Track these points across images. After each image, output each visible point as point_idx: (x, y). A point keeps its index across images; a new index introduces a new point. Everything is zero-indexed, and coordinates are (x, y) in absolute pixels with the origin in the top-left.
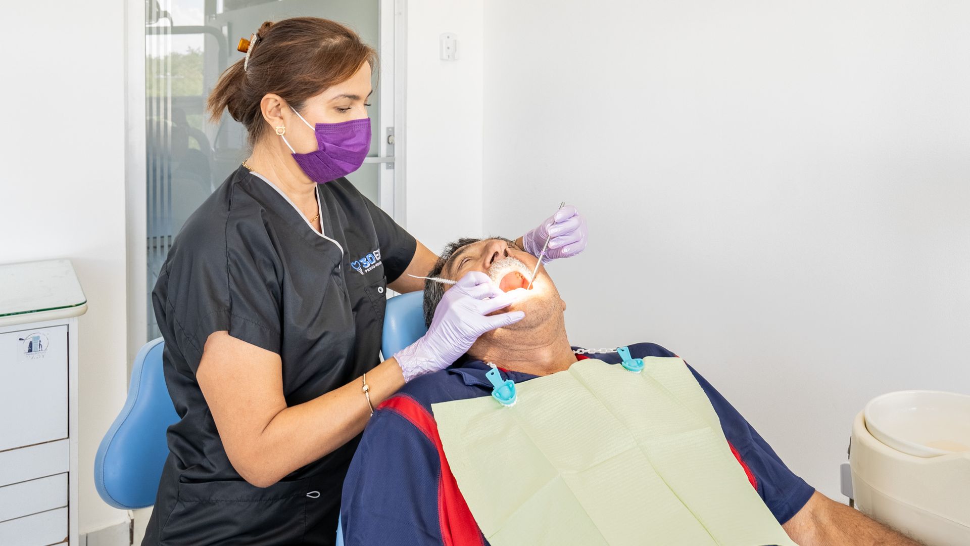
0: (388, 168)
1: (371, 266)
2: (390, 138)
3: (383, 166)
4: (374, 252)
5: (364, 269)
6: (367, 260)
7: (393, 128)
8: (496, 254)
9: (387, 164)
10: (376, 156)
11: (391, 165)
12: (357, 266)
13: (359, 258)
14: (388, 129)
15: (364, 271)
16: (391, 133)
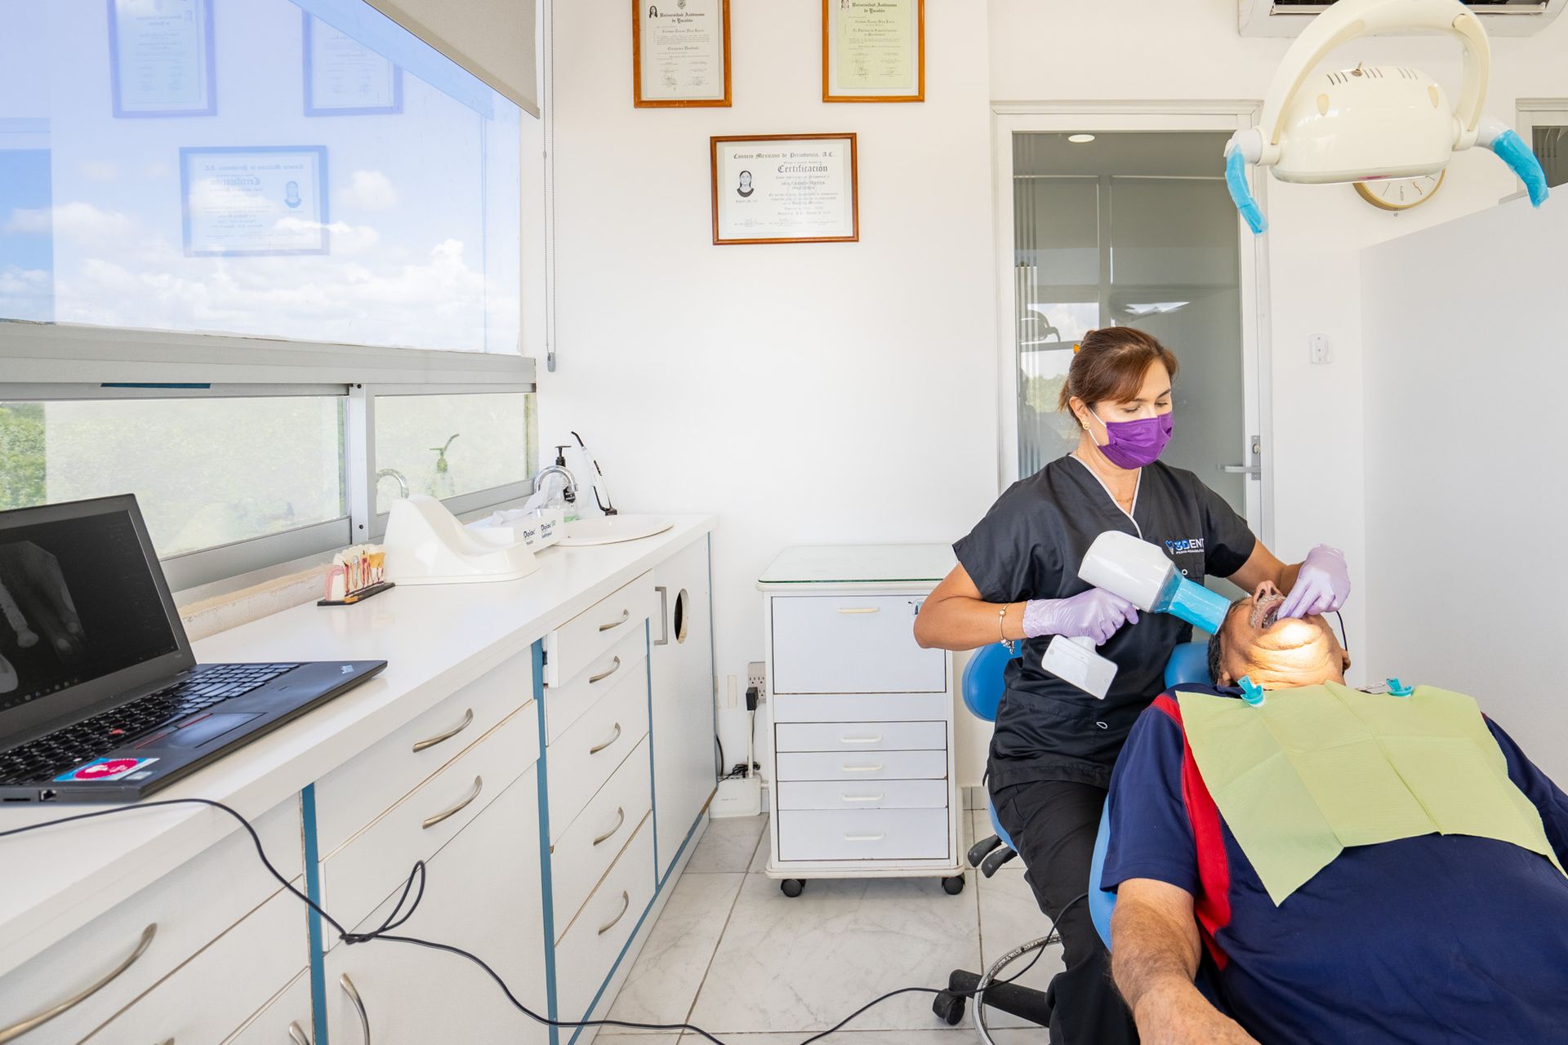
0: (1253, 479)
1: (1183, 550)
2: (1255, 447)
3: (1248, 476)
4: (1190, 541)
5: (1175, 550)
6: (1181, 544)
7: (1259, 437)
8: (1263, 591)
9: (1253, 474)
10: (1242, 465)
11: (1257, 475)
12: (1171, 545)
13: (1175, 540)
14: (1253, 437)
15: (1175, 552)
16: (1256, 442)
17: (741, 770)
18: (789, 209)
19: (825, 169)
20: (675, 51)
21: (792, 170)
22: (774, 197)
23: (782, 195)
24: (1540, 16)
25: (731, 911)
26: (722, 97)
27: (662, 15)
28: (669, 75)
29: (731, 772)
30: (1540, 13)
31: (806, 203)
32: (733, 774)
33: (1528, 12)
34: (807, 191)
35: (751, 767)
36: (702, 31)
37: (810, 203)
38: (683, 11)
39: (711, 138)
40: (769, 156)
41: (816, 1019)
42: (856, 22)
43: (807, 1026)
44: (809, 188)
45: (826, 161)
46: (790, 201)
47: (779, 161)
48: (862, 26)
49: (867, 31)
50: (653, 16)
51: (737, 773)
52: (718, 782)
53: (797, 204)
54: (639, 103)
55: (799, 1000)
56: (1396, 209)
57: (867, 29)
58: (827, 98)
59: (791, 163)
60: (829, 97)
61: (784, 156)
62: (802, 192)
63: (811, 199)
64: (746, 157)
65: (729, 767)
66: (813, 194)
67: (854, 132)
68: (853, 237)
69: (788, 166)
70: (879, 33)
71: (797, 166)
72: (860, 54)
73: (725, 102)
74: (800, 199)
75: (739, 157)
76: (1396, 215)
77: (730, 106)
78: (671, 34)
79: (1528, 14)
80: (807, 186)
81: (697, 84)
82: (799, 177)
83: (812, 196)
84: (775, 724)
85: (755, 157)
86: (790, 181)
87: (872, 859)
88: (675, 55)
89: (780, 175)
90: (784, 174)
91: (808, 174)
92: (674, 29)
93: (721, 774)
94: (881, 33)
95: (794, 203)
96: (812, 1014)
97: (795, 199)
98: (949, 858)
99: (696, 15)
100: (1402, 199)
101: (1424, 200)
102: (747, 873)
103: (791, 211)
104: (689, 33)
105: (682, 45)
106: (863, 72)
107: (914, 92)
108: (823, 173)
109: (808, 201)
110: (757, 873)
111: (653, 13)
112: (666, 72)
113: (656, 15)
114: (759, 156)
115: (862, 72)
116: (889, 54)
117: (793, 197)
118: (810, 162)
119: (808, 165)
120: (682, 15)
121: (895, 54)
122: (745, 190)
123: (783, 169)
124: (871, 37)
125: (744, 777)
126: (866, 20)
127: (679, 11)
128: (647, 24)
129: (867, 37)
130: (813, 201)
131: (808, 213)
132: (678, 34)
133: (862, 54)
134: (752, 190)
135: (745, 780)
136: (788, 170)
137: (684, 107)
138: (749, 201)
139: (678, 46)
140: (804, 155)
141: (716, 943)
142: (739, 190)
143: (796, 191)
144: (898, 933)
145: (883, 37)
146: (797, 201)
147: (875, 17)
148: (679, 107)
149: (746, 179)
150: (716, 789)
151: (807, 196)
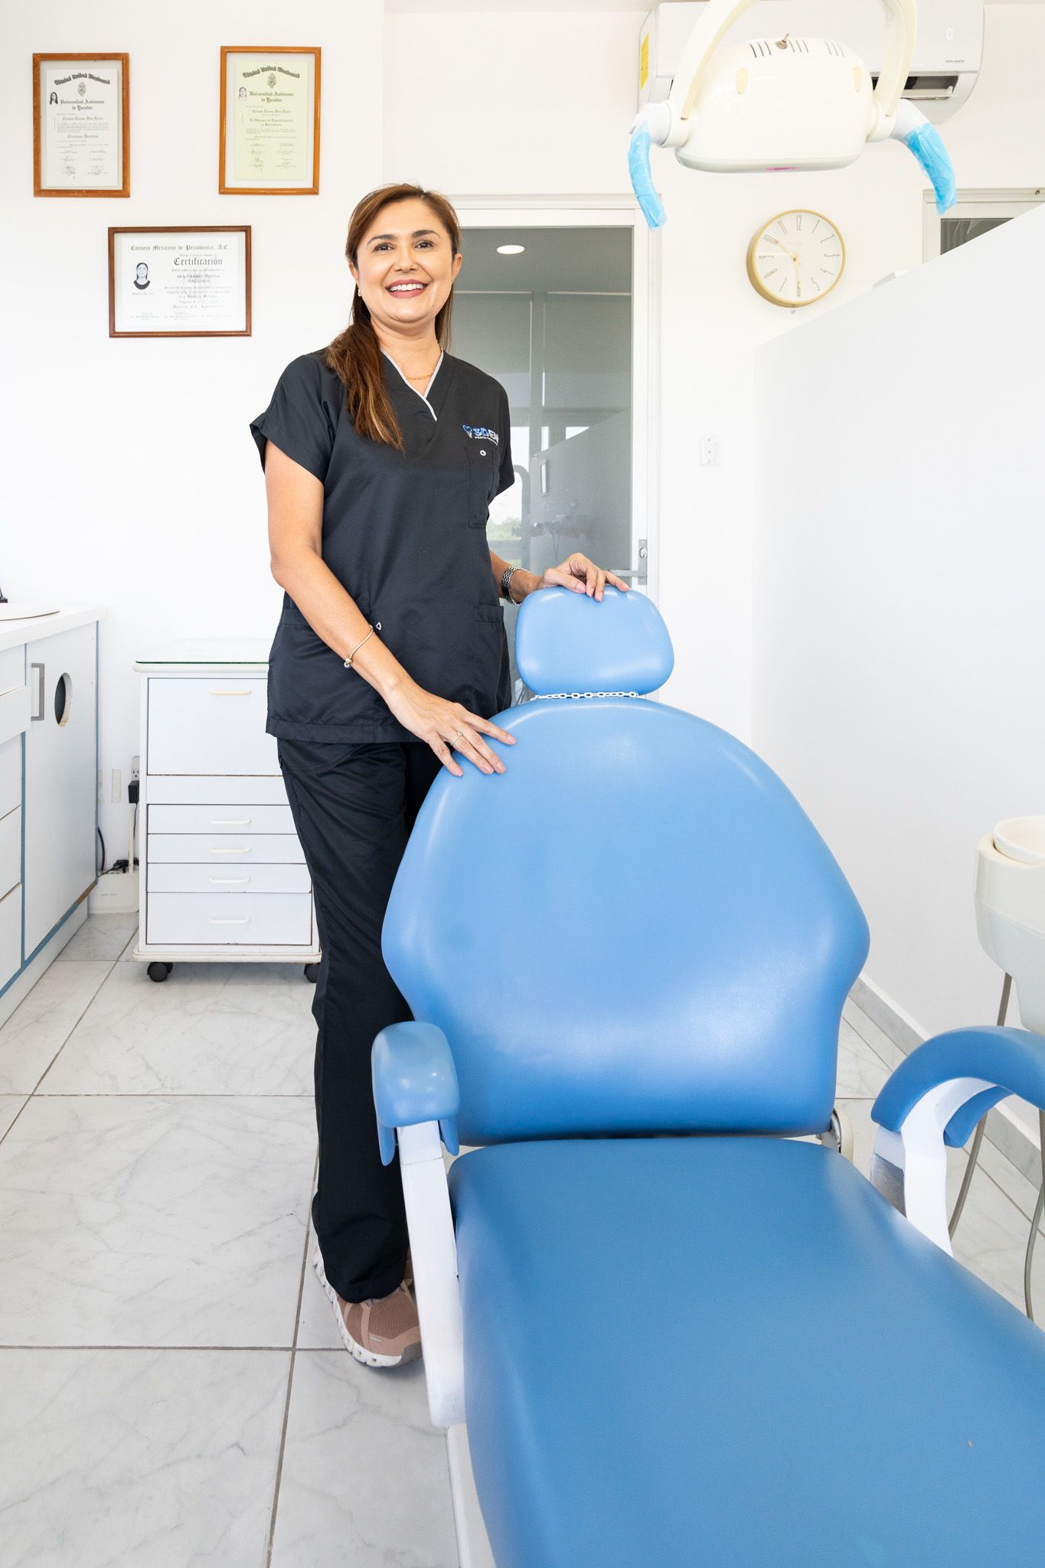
2: (642, 551)
7: (646, 541)
9: (639, 577)
10: (628, 569)
11: (643, 578)
14: (640, 540)
16: (644, 544)
17: (122, 866)
18: (184, 302)
19: (220, 262)
20: (75, 139)
21: (187, 262)
22: (170, 290)
23: (178, 288)
24: (946, 101)
25: (97, 993)
26: (120, 187)
27: (62, 102)
28: (68, 163)
29: (112, 866)
30: (947, 98)
31: (200, 297)
32: (112, 869)
33: (933, 96)
34: (202, 285)
35: (131, 862)
36: (102, 119)
37: (205, 296)
38: (84, 98)
39: (109, 228)
40: (166, 248)
41: (163, 1084)
42: (253, 111)
43: (153, 1090)
44: (204, 281)
45: (220, 254)
46: (184, 294)
47: (176, 254)
48: (259, 116)
49: (263, 121)
50: (53, 102)
51: (119, 868)
52: (97, 876)
53: (192, 297)
54: (39, 192)
55: (149, 1068)
56: (794, 306)
57: (263, 119)
58: (223, 190)
59: (187, 256)
60: (225, 188)
61: (180, 248)
62: (197, 285)
63: (206, 292)
64: (143, 248)
65: (110, 863)
66: (208, 287)
67: (248, 224)
68: (246, 331)
69: (184, 258)
70: (275, 123)
71: (192, 258)
72: (256, 145)
73: (123, 193)
74: (195, 292)
75: (136, 248)
76: (793, 312)
77: (128, 196)
78: (71, 122)
79: (934, 99)
80: (202, 279)
81: (97, 174)
82: (195, 270)
83: (207, 290)
84: (148, 805)
85: (151, 248)
86: (186, 274)
87: (237, 944)
88: (75, 143)
89: (176, 267)
90: (180, 267)
91: (203, 267)
92: (74, 117)
93: (101, 869)
94: (278, 123)
95: (189, 296)
96: (160, 1080)
97: (190, 292)
98: (311, 944)
99: (96, 102)
100: (799, 296)
101: (822, 296)
102: (118, 961)
103: (186, 304)
104: (89, 121)
105: (82, 133)
106: (260, 164)
107: (309, 185)
108: (218, 266)
109: (202, 295)
110: (127, 961)
111: (54, 99)
112: (66, 160)
113: (56, 102)
114: (156, 247)
115: (258, 164)
116: (285, 145)
117: (188, 290)
118: (205, 255)
119: (203, 258)
120: (82, 102)
121: (291, 145)
122: (142, 282)
123: (179, 262)
124: (267, 127)
125: (124, 872)
126: (263, 110)
127: (80, 98)
128: (48, 110)
129: (264, 127)
130: (208, 294)
131: (202, 306)
132: (78, 121)
133: (259, 145)
134: (149, 282)
135: (124, 875)
136: (184, 263)
137: (83, 196)
138: (145, 294)
139: (78, 134)
140: (200, 248)
141: (78, 1020)
142: (135, 282)
143: (192, 285)
144: (255, 1014)
145: (279, 127)
146: (193, 294)
147: (272, 106)
148: (77, 196)
149: (142, 271)
150: (95, 883)
151: (202, 290)
